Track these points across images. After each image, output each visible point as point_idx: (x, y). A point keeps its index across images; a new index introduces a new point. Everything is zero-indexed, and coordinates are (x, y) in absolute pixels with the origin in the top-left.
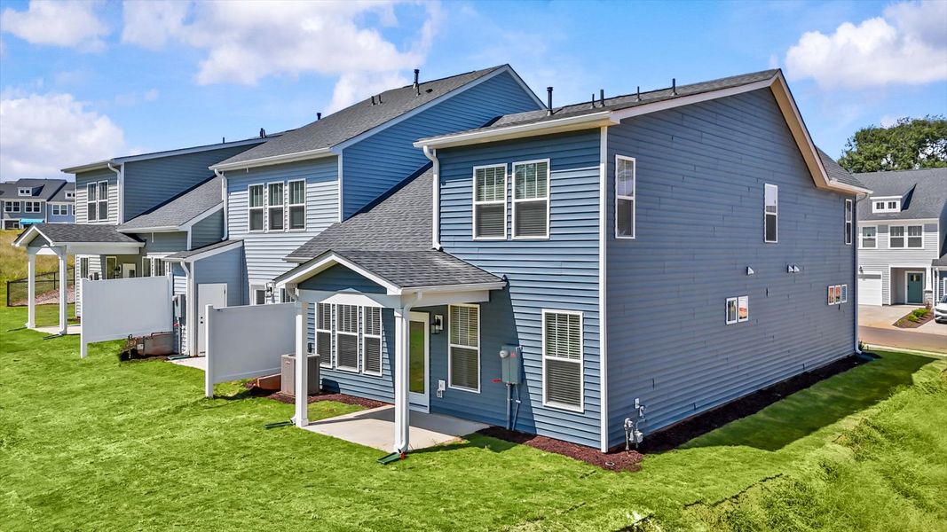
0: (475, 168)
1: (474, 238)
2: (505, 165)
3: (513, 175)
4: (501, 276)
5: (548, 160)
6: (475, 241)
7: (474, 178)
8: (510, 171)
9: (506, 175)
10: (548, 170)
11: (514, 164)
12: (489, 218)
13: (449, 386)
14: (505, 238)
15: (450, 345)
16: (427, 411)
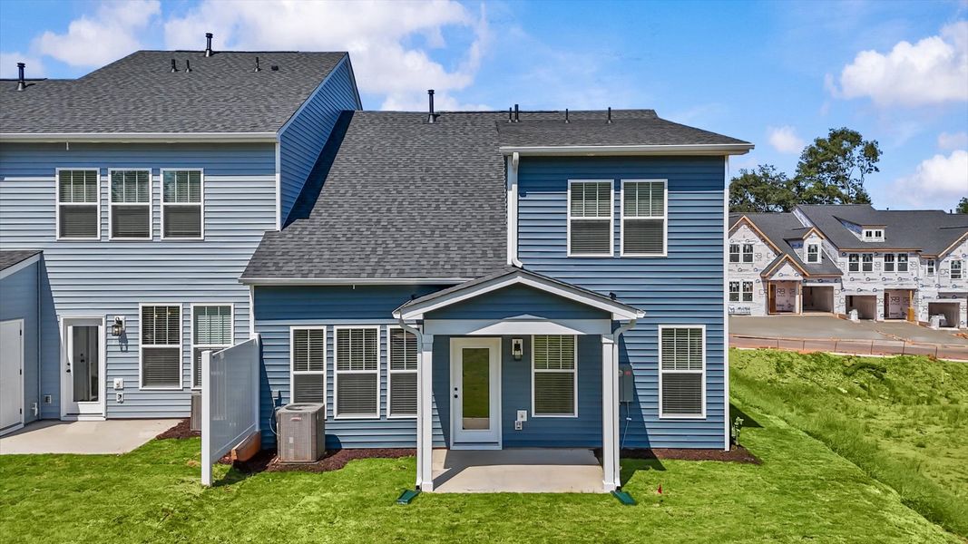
0: (570, 182)
1: (569, 255)
2: (612, 181)
3: (622, 192)
4: (608, 294)
5: (666, 181)
6: (569, 258)
7: (569, 192)
8: (617, 188)
9: (613, 192)
10: (666, 191)
11: (623, 181)
12: (589, 234)
13: (533, 415)
14: (612, 255)
15: (534, 371)
16: (499, 447)
